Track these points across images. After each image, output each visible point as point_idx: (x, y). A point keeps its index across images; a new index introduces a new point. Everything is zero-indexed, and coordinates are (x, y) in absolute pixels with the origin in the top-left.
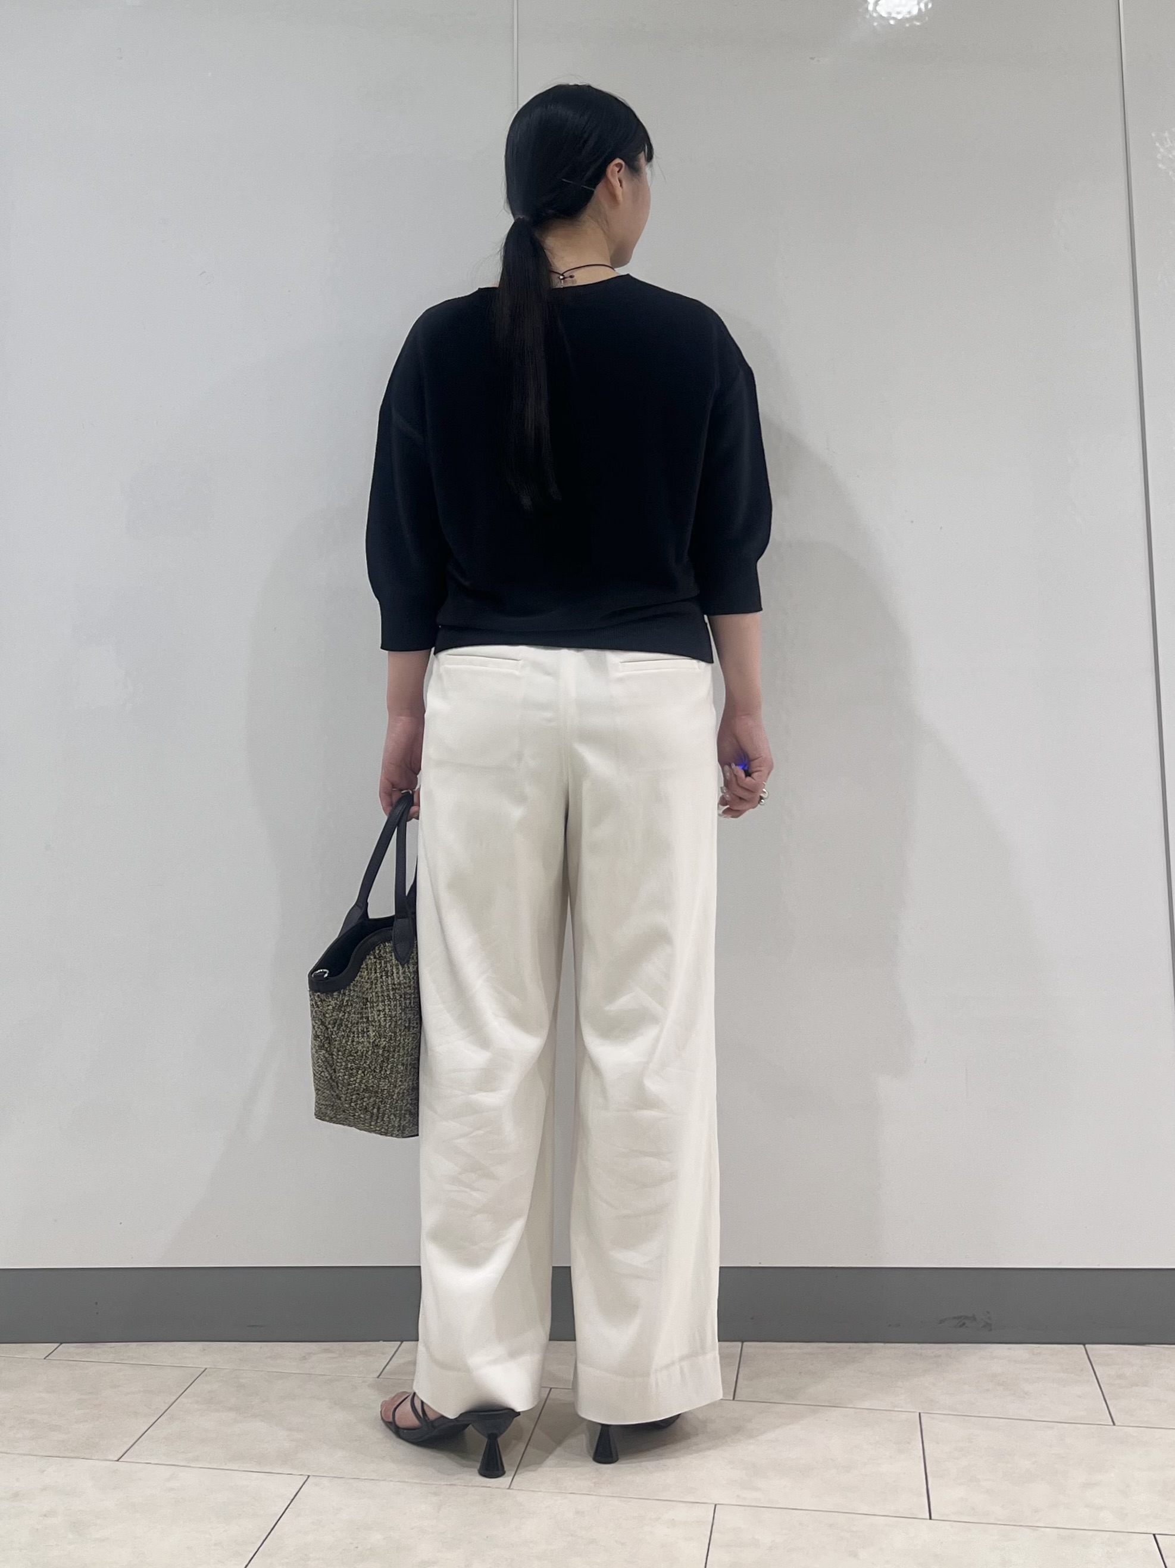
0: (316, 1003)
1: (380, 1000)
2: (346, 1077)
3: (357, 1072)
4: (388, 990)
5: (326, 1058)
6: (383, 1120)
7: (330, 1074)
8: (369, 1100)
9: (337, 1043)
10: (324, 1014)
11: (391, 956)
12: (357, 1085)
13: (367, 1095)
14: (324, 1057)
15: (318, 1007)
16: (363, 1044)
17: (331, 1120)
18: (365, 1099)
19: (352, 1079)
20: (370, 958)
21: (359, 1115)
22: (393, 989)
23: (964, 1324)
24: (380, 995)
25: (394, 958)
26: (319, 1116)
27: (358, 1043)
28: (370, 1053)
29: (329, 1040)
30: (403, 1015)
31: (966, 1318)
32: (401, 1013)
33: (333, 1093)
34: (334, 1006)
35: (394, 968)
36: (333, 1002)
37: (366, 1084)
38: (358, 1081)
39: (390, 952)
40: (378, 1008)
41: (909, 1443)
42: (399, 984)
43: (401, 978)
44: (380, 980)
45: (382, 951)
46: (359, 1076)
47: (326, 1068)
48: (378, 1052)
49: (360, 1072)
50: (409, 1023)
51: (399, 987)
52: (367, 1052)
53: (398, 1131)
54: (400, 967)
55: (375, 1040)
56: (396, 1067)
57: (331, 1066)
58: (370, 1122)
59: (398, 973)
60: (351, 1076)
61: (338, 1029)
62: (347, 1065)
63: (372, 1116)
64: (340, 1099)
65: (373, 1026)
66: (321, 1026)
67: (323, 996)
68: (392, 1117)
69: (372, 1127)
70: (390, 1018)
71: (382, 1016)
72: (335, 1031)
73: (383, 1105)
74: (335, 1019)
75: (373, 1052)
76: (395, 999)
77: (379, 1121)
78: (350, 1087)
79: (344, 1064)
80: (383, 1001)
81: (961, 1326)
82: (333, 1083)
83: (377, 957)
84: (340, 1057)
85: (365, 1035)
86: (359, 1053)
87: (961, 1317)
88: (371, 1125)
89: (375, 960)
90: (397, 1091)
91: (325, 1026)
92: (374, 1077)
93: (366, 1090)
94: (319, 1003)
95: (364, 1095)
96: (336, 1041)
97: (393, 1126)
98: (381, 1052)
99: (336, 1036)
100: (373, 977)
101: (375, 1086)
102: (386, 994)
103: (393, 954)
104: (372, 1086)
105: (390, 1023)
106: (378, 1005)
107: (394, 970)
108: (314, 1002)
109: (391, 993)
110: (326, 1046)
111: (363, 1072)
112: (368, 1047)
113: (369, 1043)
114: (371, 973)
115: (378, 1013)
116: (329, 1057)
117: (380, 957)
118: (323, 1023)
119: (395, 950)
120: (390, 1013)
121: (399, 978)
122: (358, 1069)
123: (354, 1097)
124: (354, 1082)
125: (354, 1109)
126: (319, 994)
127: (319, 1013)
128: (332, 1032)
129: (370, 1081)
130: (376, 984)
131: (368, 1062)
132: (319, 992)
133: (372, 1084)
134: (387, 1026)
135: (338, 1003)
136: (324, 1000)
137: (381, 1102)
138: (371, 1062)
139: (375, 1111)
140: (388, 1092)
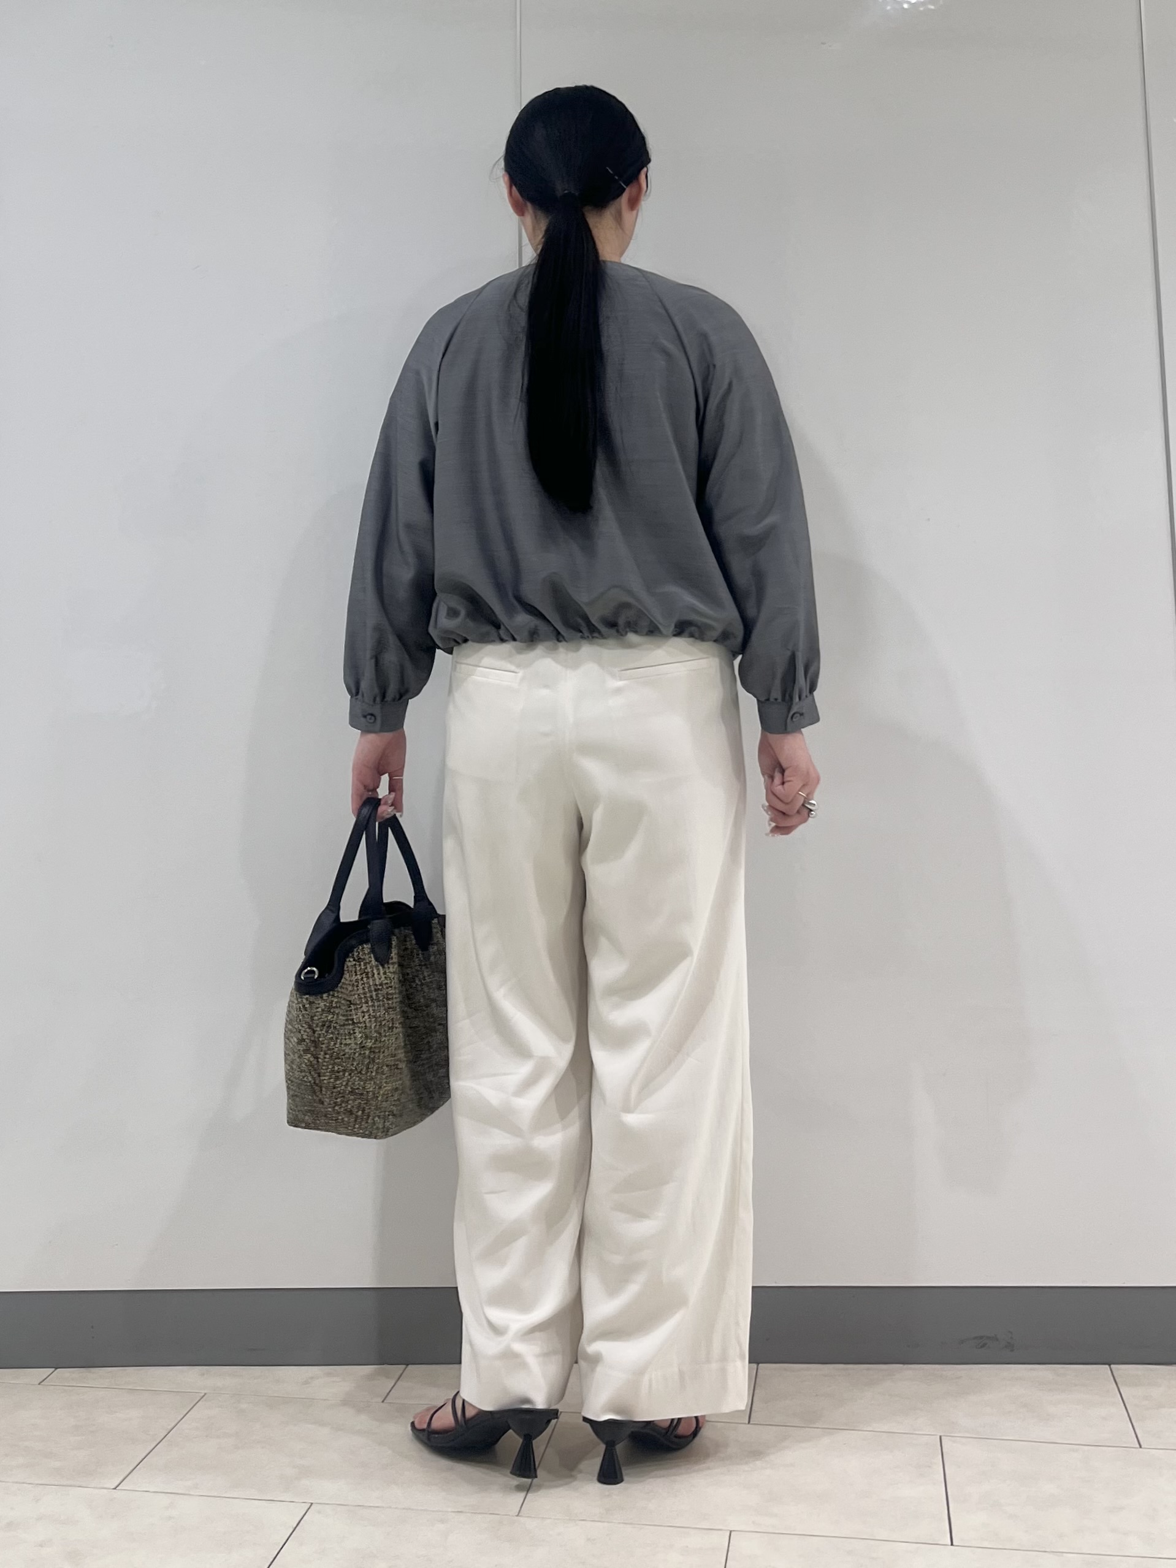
0: (304, 1006)
1: (363, 1001)
2: (332, 1080)
3: (344, 1075)
4: (370, 991)
5: (311, 1062)
6: (367, 1122)
7: (314, 1078)
8: (353, 1102)
9: (324, 1046)
10: (312, 1017)
11: (370, 957)
12: (343, 1087)
13: (352, 1097)
14: (308, 1060)
15: (306, 1009)
16: (350, 1045)
17: (308, 1127)
18: (350, 1102)
19: (338, 1082)
20: (350, 961)
21: (343, 1119)
22: (376, 990)
23: (986, 1344)
24: (363, 996)
25: (373, 959)
26: (292, 1123)
27: (346, 1044)
28: (357, 1055)
29: (316, 1043)
30: (386, 1016)
31: (988, 1338)
32: (384, 1014)
33: (315, 1098)
34: (323, 1008)
35: (374, 969)
36: (322, 1004)
37: (352, 1086)
38: (344, 1083)
39: (369, 953)
40: (362, 1009)
41: (930, 1467)
42: (381, 984)
43: (383, 979)
44: (361, 982)
45: (361, 953)
46: (346, 1079)
47: (310, 1073)
48: (365, 1053)
49: (347, 1074)
50: (393, 1024)
51: (380, 987)
52: (355, 1053)
53: (382, 1132)
54: (381, 968)
55: (362, 1042)
56: (382, 1067)
57: (315, 1070)
58: (354, 1125)
59: (379, 974)
60: (337, 1078)
61: (327, 1032)
62: (334, 1067)
63: (356, 1121)
64: (322, 1103)
65: (359, 1027)
66: (308, 1030)
67: (312, 999)
68: (376, 1119)
69: (356, 1130)
70: (374, 1019)
71: (366, 1017)
72: (324, 1034)
73: (367, 1107)
74: (324, 1021)
75: (360, 1054)
76: (379, 1000)
77: (363, 1124)
78: (335, 1090)
79: (330, 1067)
80: (367, 1002)
81: (982, 1347)
82: (316, 1088)
83: (356, 959)
84: (326, 1060)
85: (352, 1037)
86: (347, 1056)
87: (981, 1337)
88: (355, 1128)
89: (354, 962)
90: (381, 1092)
91: (313, 1030)
92: (360, 1079)
93: (352, 1092)
94: (307, 1006)
95: (349, 1097)
96: (323, 1044)
97: (378, 1128)
98: (367, 1052)
99: (324, 1039)
100: (354, 979)
101: (361, 1088)
102: (368, 995)
103: (372, 955)
104: (358, 1089)
105: (375, 1024)
106: (362, 1007)
107: (375, 971)
108: (301, 1005)
109: (374, 993)
110: (312, 1049)
111: (350, 1074)
112: (355, 1050)
113: (356, 1044)
114: (352, 975)
115: (363, 1014)
116: (313, 1061)
117: (359, 959)
118: (310, 1027)
119: (373, 951)
120: (374, 1014)
121: (380, 979)
122: (344, 1071)
123: (339, 1100)
124: (340, 1085)
125: (338, 1113)
126: (308, 996)
127: (306, 1016)
128: (320, 1034)
129: (356, 1083)
130: (357, 986)
131: (355, 1063)
132: (307, 994)
133: (358, 1086)
134: (373, 1027)
135: (328, 1005)
136: (314, 1002)
137: (366, 1103)
138: (358, 1064)
139: (360, 1113)
140: (374, 1094)
